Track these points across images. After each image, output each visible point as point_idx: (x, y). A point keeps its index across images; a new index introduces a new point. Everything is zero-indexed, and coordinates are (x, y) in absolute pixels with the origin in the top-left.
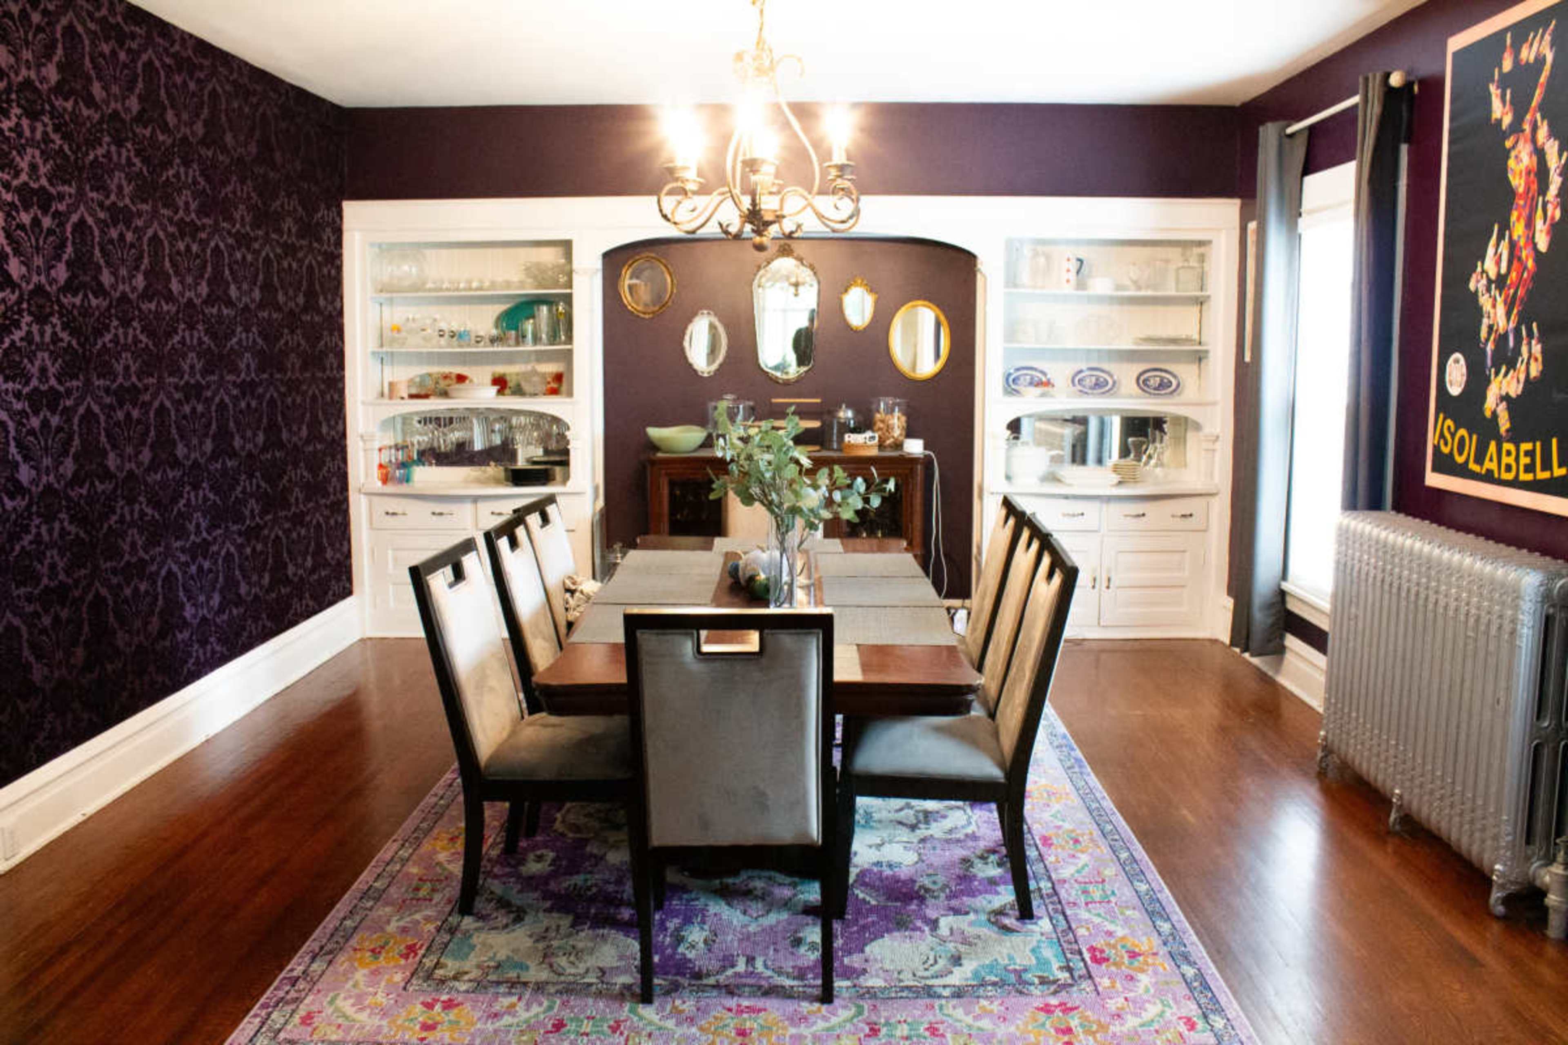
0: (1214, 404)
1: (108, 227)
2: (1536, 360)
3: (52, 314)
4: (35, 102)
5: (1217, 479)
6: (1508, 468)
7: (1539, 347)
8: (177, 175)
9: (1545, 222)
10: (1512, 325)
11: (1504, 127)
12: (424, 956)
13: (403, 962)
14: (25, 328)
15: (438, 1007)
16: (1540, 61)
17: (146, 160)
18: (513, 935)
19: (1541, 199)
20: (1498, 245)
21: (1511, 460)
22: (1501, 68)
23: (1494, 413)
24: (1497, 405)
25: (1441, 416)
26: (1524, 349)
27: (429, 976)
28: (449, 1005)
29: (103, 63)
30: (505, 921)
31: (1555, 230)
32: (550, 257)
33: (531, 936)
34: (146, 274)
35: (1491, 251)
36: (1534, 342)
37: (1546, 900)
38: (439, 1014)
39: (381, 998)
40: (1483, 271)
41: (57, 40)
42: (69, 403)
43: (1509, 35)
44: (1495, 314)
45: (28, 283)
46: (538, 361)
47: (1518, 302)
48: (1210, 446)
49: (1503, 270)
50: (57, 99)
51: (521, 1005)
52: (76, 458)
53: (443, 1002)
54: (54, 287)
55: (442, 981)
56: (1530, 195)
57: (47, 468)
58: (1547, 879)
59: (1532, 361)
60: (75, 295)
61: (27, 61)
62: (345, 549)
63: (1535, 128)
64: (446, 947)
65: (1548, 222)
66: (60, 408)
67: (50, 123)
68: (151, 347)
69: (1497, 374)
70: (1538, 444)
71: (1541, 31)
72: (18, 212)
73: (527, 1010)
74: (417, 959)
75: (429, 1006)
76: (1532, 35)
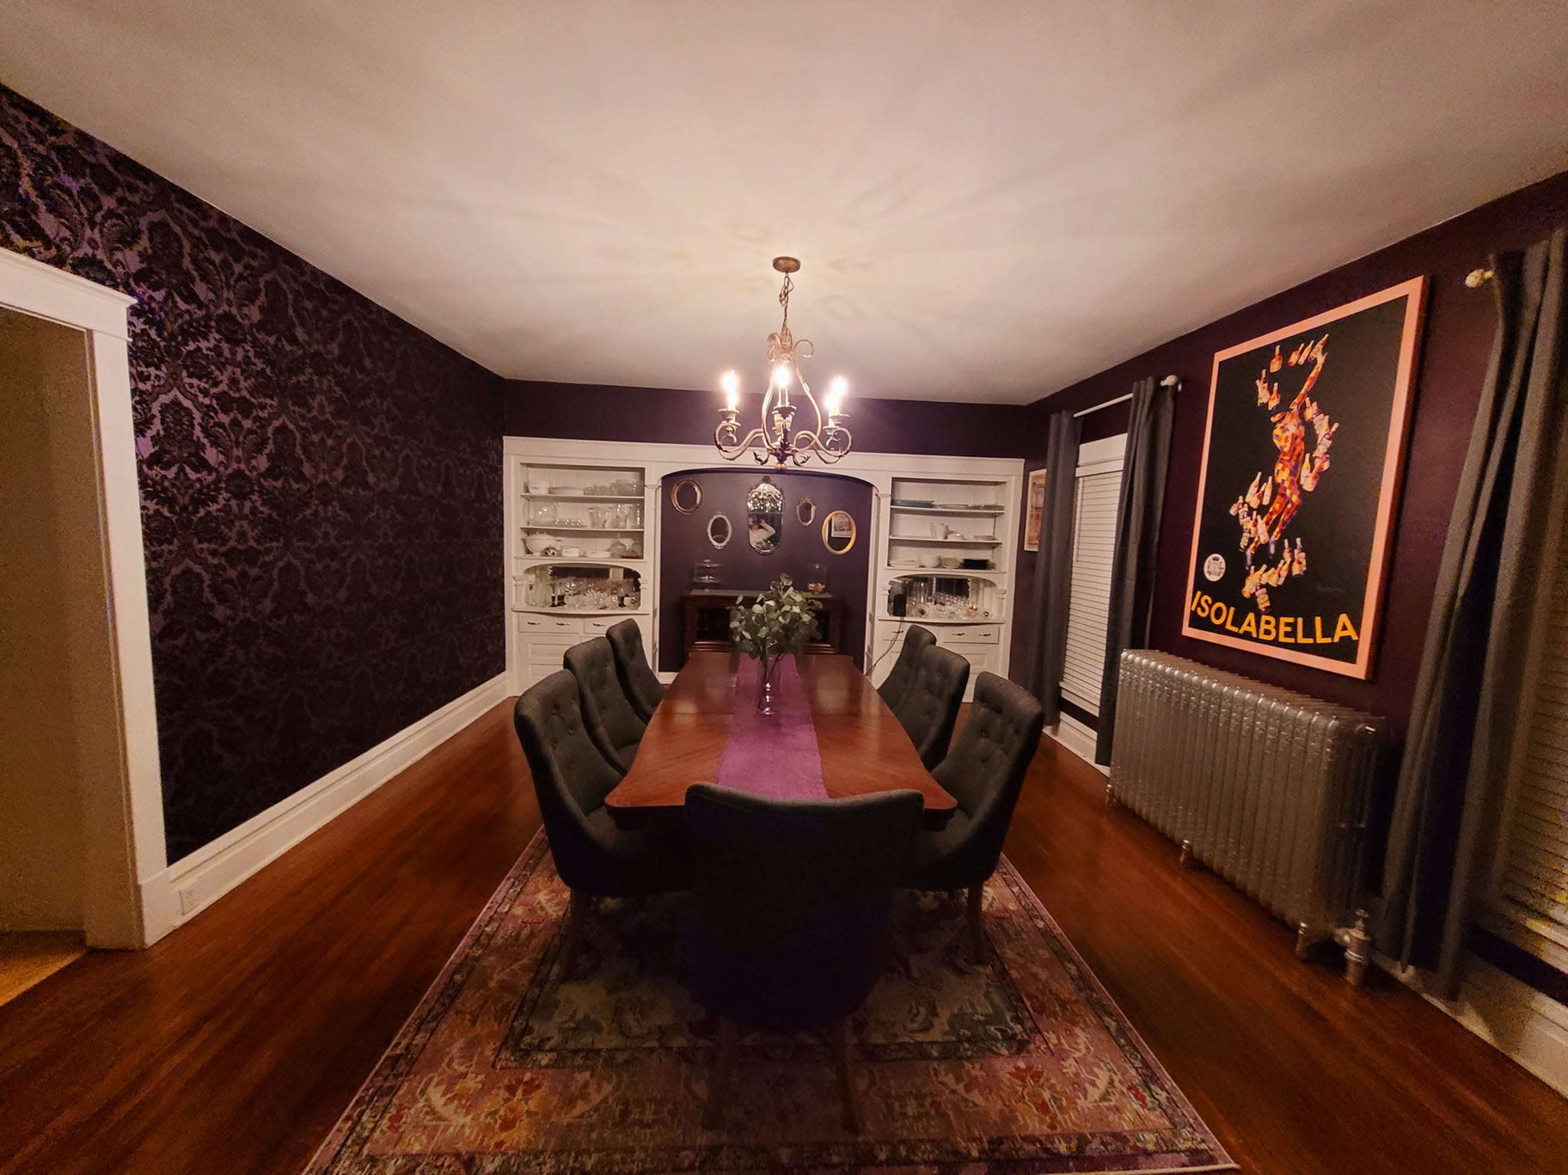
0: (1005, 573)
1: (309, 433)
2: (1299, 563)
3: (252, 492)
4: (236, 332)
5: (1004, 615)
6: (1267, 632)
7: (1303, 555)
8: (374, 404)
9: (1311, 471)
10: (1273, 538)
11: (1270, 409)
12: (515, 1018)
13: (497, 1026)
14: (222, 502)
15: (520, 1091)
16: (1310, 364)
17: (346, 390)
18: (591, 986)
19: (1308, 456)
20: (1260, 486)
21: (1271, 627)
22: (1268, 369)
23: (1253, 595)
24: (1257, 590)
25: (1199, 593)
26: (1287, 555)
27: (516, 1046)
28: (529, 1087)
29: (306, 314)
30: (586, 969)
31: (1321, 476)
32: (631, 478)
33: (606, 987)
34: (346, 469)
35: (1253, 489)
36: (1297, 551)
37: (1346, 954)
38: (520, 1101)
39: (471, 1080)
40: (1244, 502)
41: (260, 290)
42: (267, 559)
43: (1278, 347)
44: (1257, 531)
45: (226, 468)
46: (622, 537)
47: (1280, 524)
48: (1000, 596)
49: (1266, 501)
50: (258, 332)
51: (593, 1083)
52: (275, 598)
53: (525, 1083)
54: (255, 473)
55: (528, 1052)
56: (1296, 452)
57: (245, 606)
58: (1347, 938)
59: (1295, 564)
60: (276, 480)
61: (228, 299)
62: (501, 644)
63: (1303, 408)
64: (535, 1004)
65: (1314, 471)
66: (260, 562)
67: (252, 351)
68: (350, 520)
69: (1256, 570)
70: (1300, 620)
71: (1312, 342)
72: (216, 413)
73: (598, 1090)
74: (509, 1022)
75: (512, 1090)
76: (1302, 345)
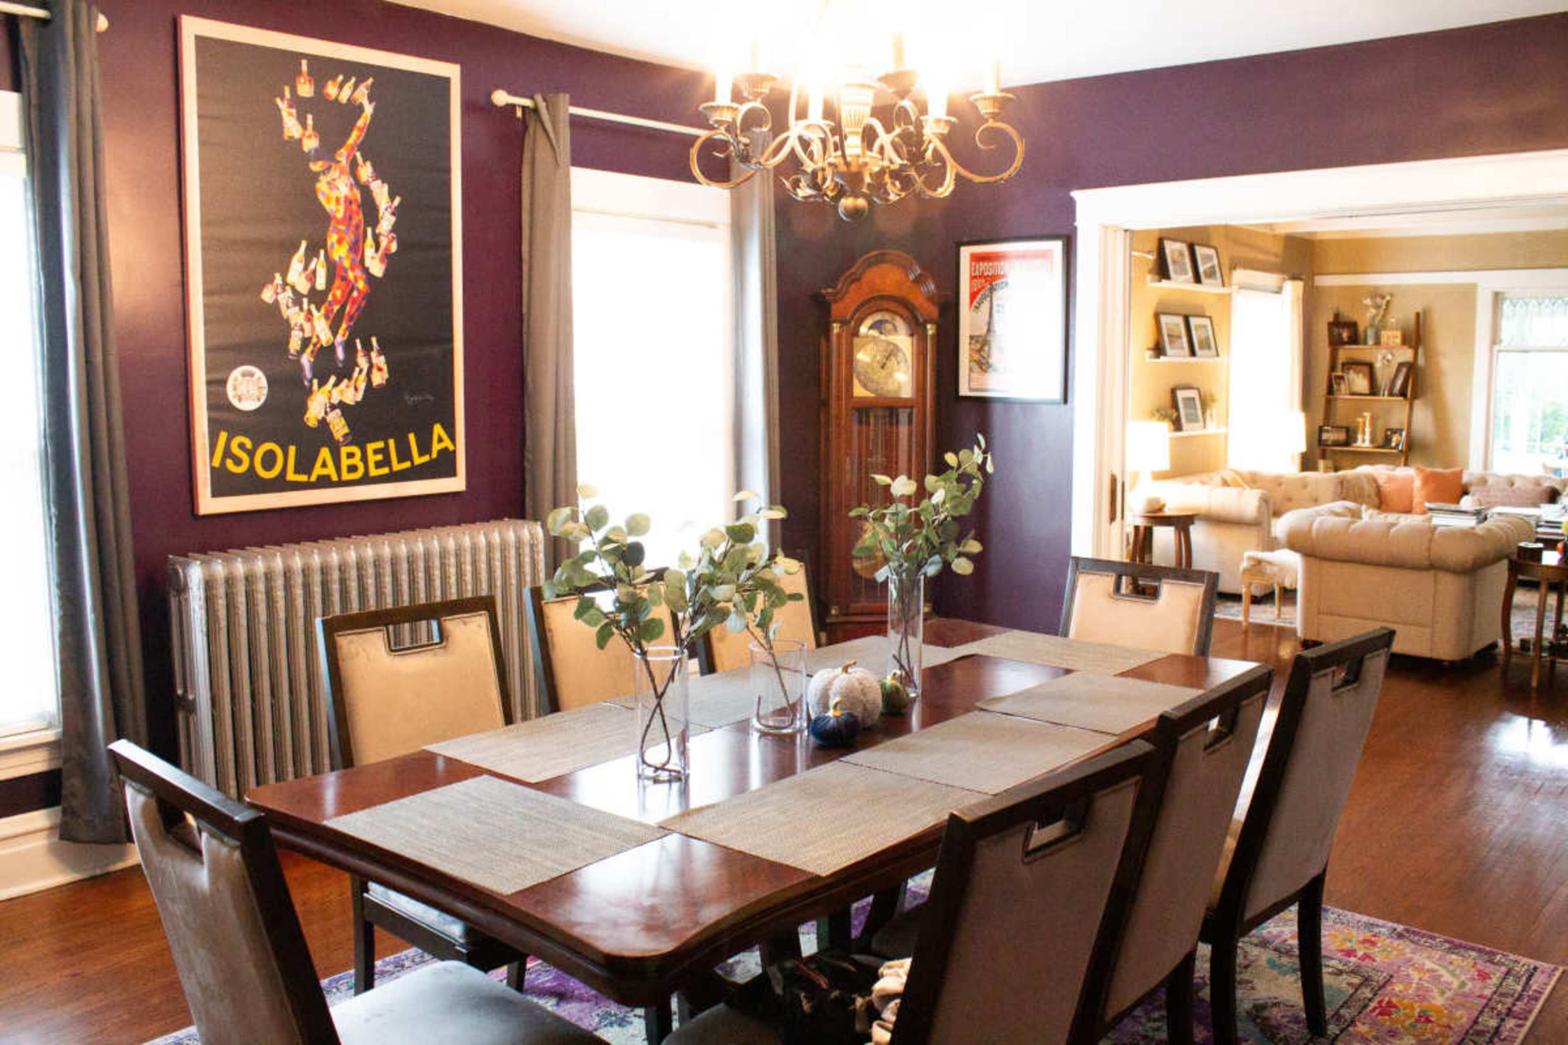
2: (380, 369)
6: (352, 469)
7: (382, 358)
9: (377, 251)
10: (340, 338)
12: (1370, 1000)
13: (1394, 1000)
15: (1360, 953)
18: (1272, 995)
20: (308, 260)
21: (356, 461)
22: (293, 89)
23: (322, 422)
24: (326, 414)
25: (222, 435)
26: (362, 361)
27: (1366, 981)
28: (1350, 953)
30: (1275, 1010)
31: (391, 260)
33: (1253, 988)
35: (297, 265)
36: (374, 355)
38: (1360, 949)
39: (1415, 976)
40: (285, 284)
43: (304, 61)
47: (346, 317)
49: (320, 287)
51: (1284, 937)
53: (1355, 956)
55: (1353, 972)
59: (375, 371)
64: (1345, 1003)
65: (382, 251)
69: (322, 384)
70: (391, 442)
71: (353, 79)
73: (1282, 932)
74: (1377, 999)
75: (1366, 956)
76: (340, 77)
